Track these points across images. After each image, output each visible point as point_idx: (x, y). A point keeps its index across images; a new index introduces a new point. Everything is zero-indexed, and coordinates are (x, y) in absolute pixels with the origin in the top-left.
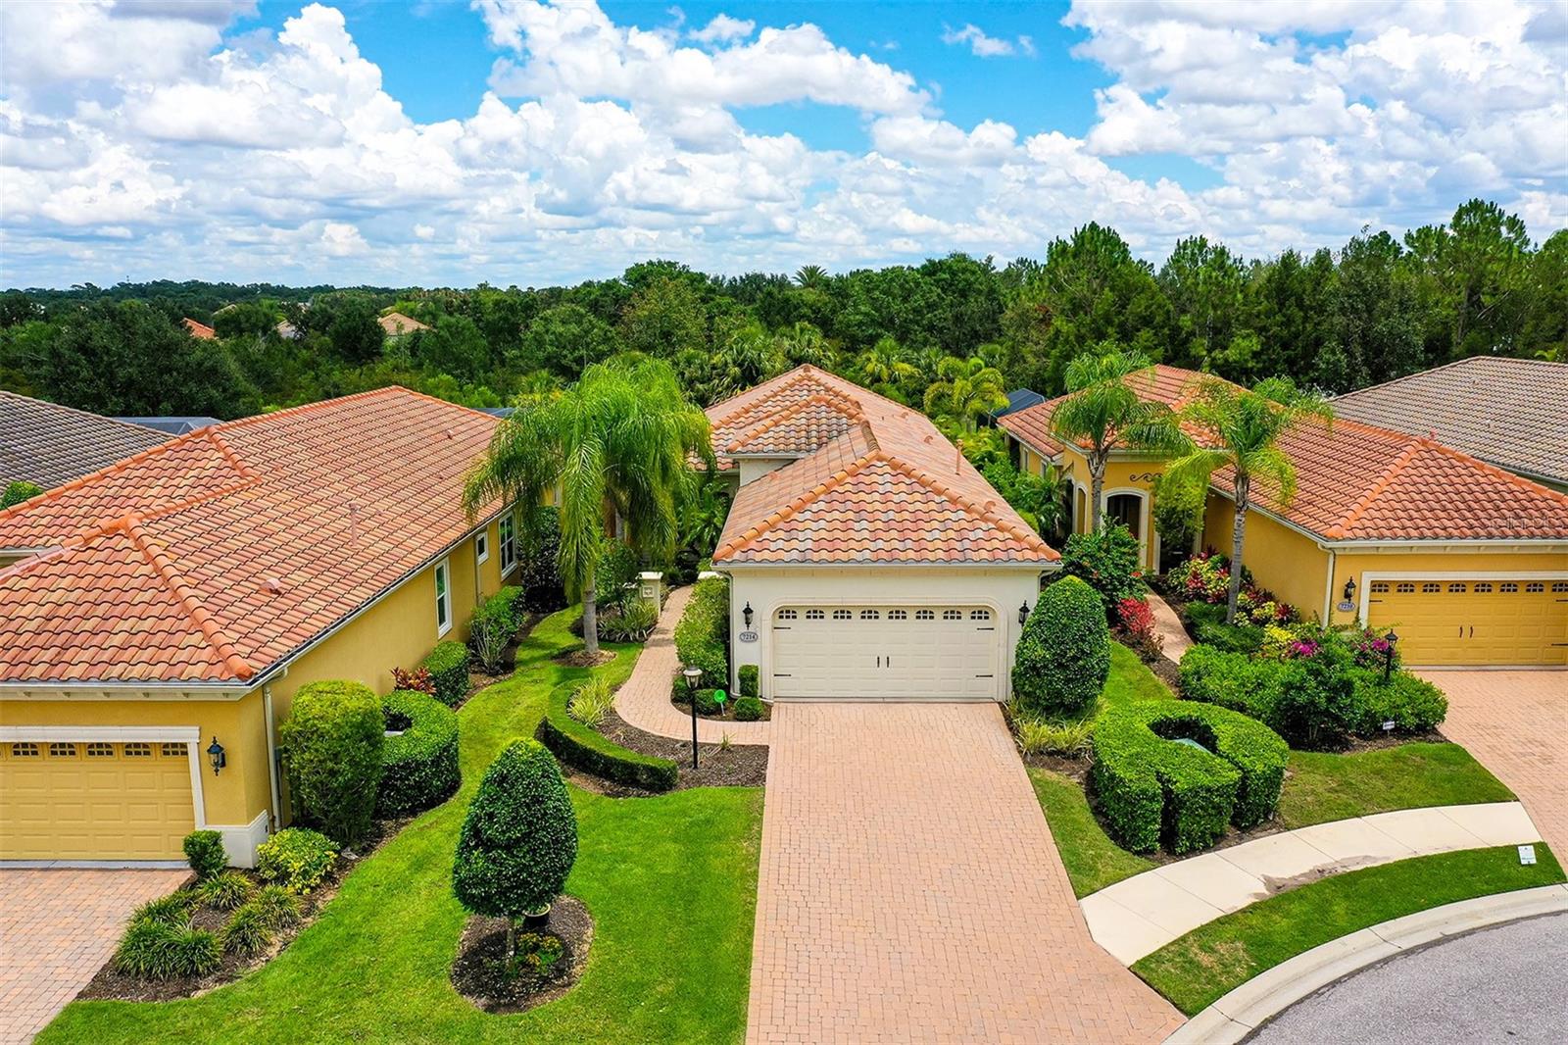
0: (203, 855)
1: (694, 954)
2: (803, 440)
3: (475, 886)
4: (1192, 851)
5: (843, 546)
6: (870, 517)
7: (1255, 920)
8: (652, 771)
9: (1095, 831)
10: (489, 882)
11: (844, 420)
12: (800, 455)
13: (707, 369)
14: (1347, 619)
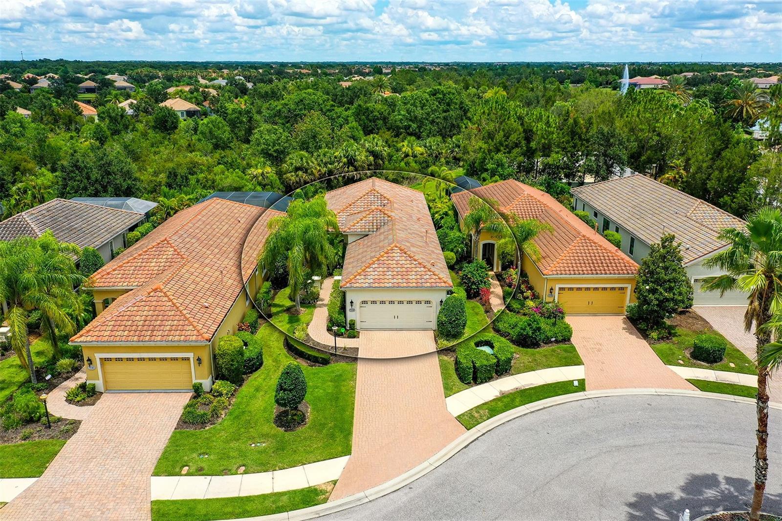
0: (198, 391)
1: (338, 416)
2: (371, 227)
3: (282, 400)
4: (482, 383)
5: (383, 281)
6: (392, 270)
7: (493, 404)
8: (323, 359)
9: (455, 377)
10: (285, 400)
11: (386, 218)
12: (370, 233)
13: (333, 158)
14: (551, 300)
